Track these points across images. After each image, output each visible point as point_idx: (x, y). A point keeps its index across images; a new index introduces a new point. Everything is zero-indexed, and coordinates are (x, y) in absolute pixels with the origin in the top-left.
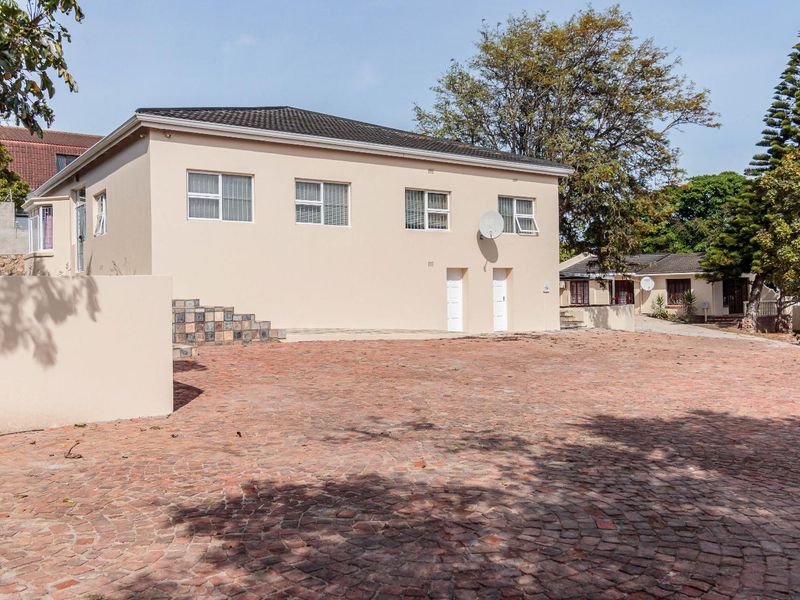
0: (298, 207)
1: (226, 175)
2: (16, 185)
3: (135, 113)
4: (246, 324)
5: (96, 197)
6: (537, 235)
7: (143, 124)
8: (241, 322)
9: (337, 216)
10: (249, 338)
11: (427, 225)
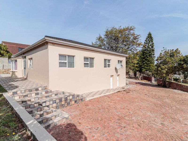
0: (85, 64)
1: (68, 56)
2: (9, 54)
3: (44, 37)
4: (78, 98)
5: (29, 59)
6: (123, 68)
7: (47, 41)
8: (76, 98)
9: (92, 66)
10: (78, 102)
11: (107, 67)
